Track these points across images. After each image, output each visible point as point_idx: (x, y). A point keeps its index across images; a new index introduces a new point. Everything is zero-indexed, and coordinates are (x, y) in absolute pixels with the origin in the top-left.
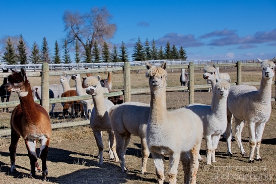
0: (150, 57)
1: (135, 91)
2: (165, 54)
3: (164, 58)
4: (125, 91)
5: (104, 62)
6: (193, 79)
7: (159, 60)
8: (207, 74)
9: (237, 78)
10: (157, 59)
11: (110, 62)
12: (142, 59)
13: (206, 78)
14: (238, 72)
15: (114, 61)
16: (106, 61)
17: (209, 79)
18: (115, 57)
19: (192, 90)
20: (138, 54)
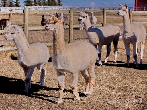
0: (36, 3)
1: (32, 28)
2: (47, 2)
3: (46, 5)
4: (24, 28)
5: (3, 6)
6: (73, 20)
7: (43, 6)
8: (80, 18)
9: (103, 21)
10: (41, 5)
11: (7, 6)
12: (30, 5)
13: (80, 20)
14: (103, 16)
15: (10, 6)
16: (4, 6)
17: (82, 21)
18: (11, 3)
19: (72, 28)
20: (28, 1)
